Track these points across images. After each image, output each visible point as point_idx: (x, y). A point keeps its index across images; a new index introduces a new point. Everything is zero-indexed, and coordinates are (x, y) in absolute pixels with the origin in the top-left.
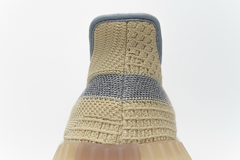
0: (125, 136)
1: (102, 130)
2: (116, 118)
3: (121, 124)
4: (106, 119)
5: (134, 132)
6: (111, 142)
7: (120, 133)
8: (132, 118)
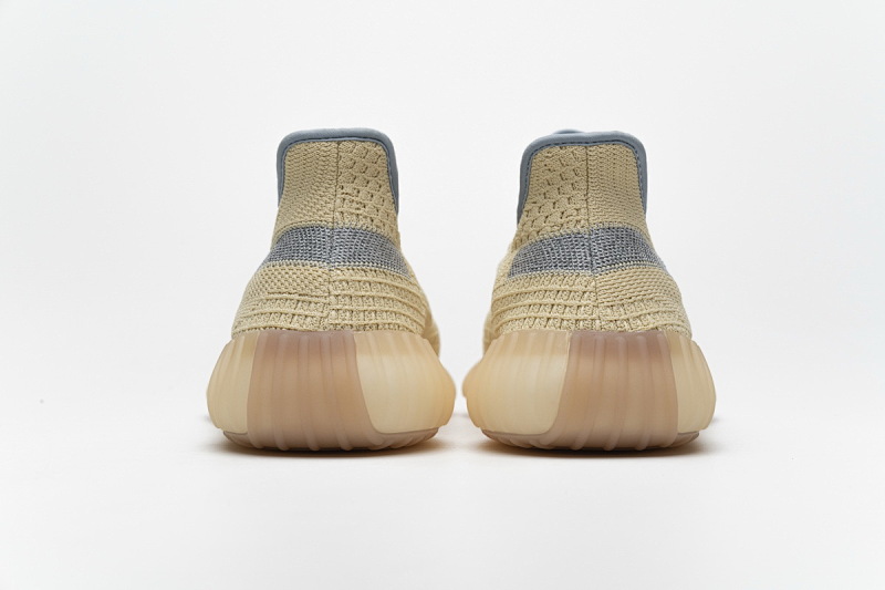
0: (333, 318)
1: (298, 311)
2: (319, 293)
3: (327, 301)
4: (304, 295)
5: (348, 314)
6: (311, 328)
7: (325, 315)
8: (345, 292)
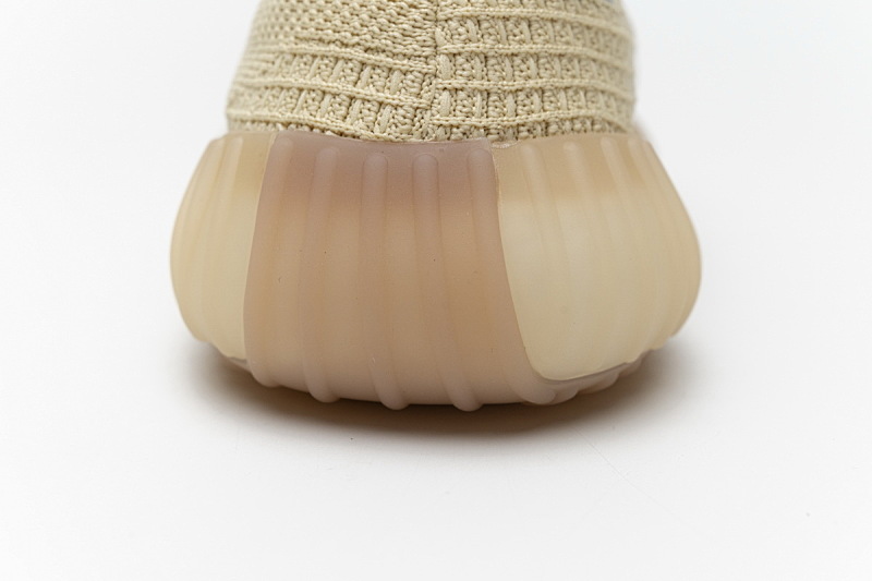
0: (445, 113)
1: (362, 90)
2: (412, 47)
3: (431, 68)
4: (377, 50)
5: (478, 99)
6: (392, 133)
7: (424, 102)
8: (472, 47)
